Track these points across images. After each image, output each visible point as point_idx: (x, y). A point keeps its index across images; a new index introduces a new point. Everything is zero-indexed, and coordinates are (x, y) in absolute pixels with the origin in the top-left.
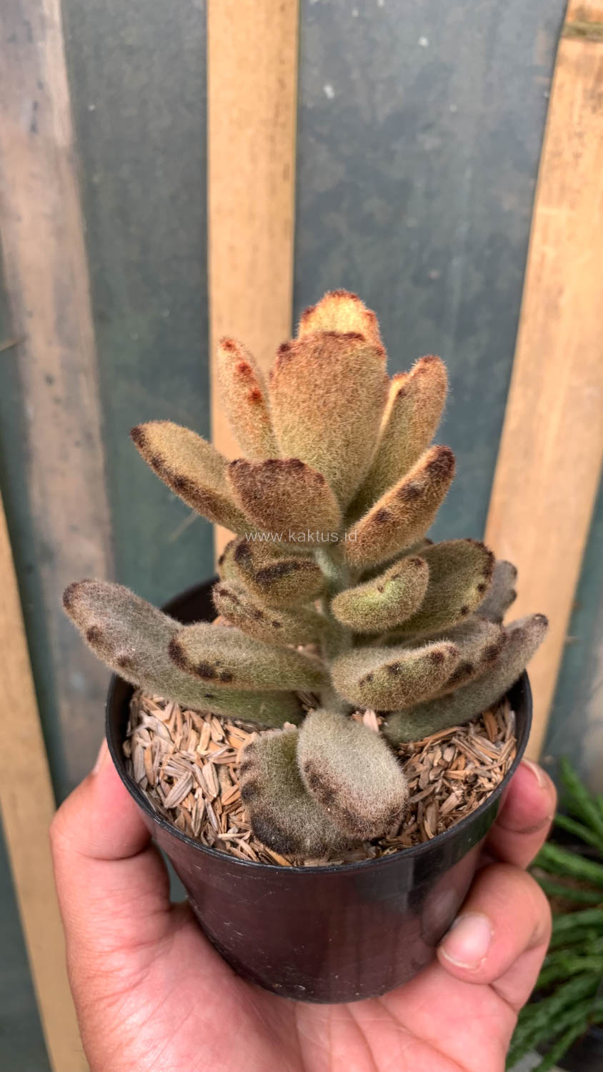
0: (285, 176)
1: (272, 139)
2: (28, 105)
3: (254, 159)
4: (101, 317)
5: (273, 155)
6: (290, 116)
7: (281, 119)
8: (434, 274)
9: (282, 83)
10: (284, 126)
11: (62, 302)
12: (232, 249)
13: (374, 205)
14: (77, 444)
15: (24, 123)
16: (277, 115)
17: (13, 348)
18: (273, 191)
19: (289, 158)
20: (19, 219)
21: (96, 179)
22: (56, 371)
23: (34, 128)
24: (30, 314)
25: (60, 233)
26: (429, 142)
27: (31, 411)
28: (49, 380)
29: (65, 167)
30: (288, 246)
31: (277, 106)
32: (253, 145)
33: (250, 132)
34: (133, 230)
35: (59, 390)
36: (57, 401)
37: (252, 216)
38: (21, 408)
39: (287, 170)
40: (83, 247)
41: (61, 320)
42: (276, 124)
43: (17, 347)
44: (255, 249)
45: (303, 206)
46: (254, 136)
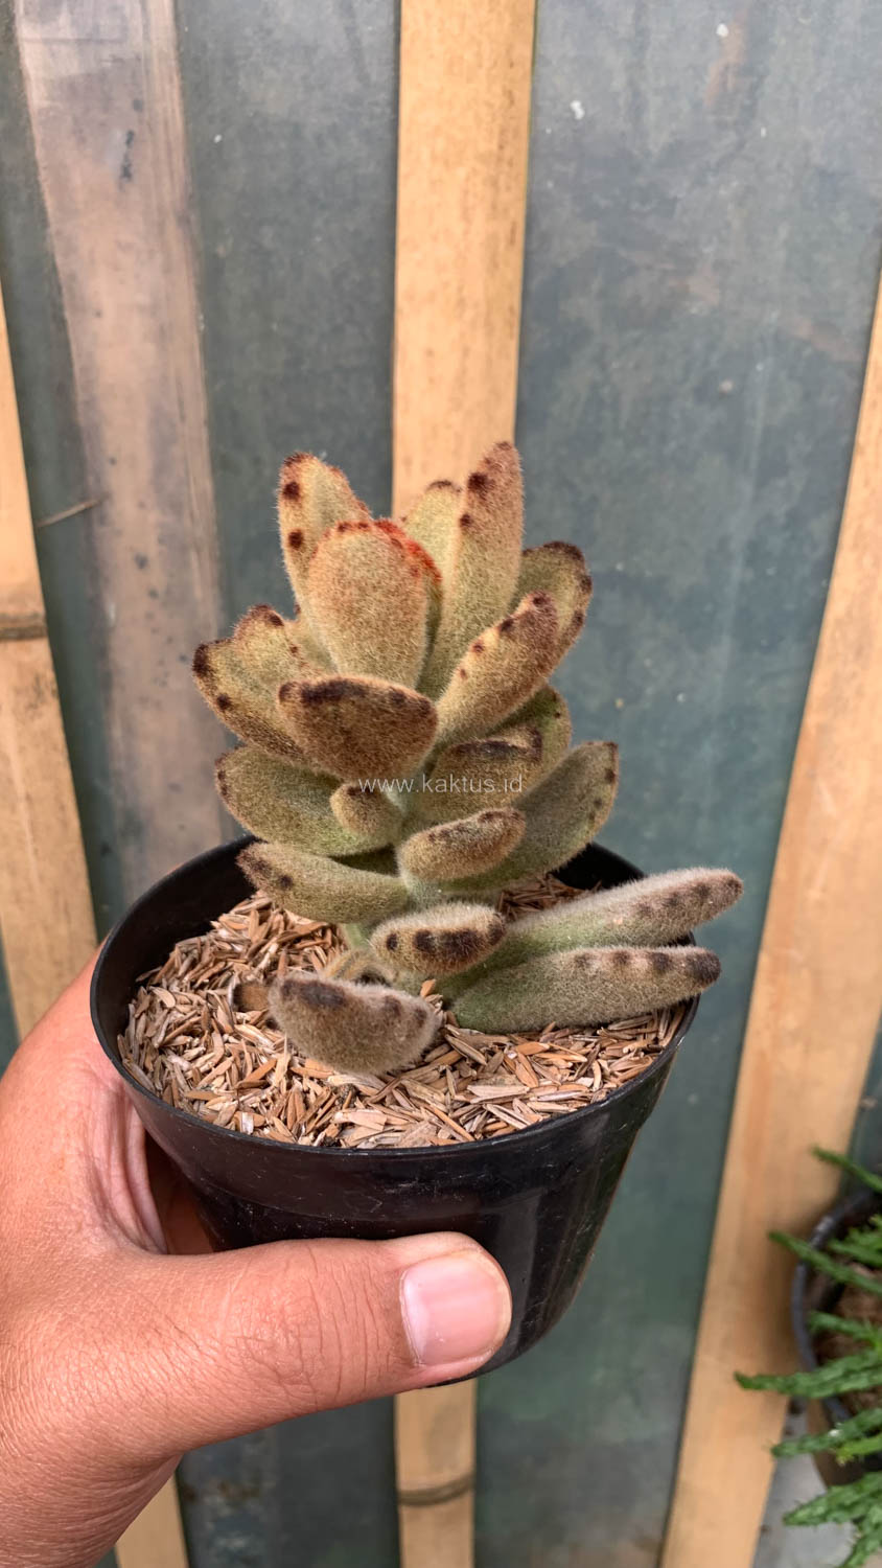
0: (512, 242)
1: (494, 183)
2: (119, 136)
3: (466, 216)
4: (223, 465)
5: (495, 210)
6: (519, 149)
7: (508, 152)
9: (509, 95)
10: (510, 164)
11: (163, 441)
13: (641, 284)
14: (183, 659)
15: (112, 164)
16: (501, 147)
17: (86, 512)
18: (493, 265)
19: (518, 213)
20: (99, 314)
22: (152, 550)
23: (126, 173)
24: (114, 462)
25: (162, 335)
27: (112, 611)
28: (142, 563)
29: (173, 230)
31: (503, 132)
32: (466, 192)
33: (461, 173)
34: (275, 327)
35: (157, 577)
36: (153, 594)
37: (461, 303)
38: (96, 605)
39: (513, 231)
40: (197, 355)
41: (161, 469)
42: (500, 160)
43: (93, 513)
44: (466, 352)
45: (534, 285)
46: (467, 179)
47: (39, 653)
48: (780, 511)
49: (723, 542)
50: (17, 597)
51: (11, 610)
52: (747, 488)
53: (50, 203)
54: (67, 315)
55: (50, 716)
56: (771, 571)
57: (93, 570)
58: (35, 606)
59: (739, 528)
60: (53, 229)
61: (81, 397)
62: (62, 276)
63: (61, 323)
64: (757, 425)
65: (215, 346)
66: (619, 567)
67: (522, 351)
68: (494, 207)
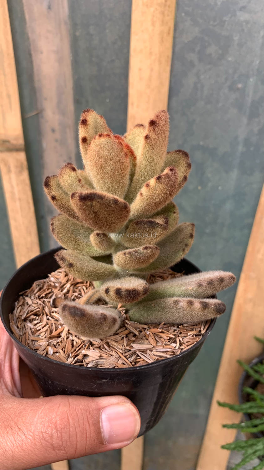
0: (169, 34)
1: (163, 13)
3: (153, 24)
4: (77, 102)
5: (163, 23)
6: (172, 2)
7: (168, 3)
8: (240, 86)
10: (169, 7)
11: (60, 94)
12: (140, 69)
13: (212, 50)
14: (65, 161)
15: (45, 5)
17: (37, 114)
18: (162, 41)
19: (171, 24)
20: (42, 53)
21: (78, 34)
22: (57, 127)
23: (49, 8)
24: (46, 99)
25: (60, 60)
26: (243, 16)
27: (44, 145)
28: (53, 131)
29: (63, 27)
30: (168, 69)
32: (153, 16)
33: (152, 9)
34: (94, 59)
35: (57, 135)
36: (56, 141)
37: (151, 53)
38: (40, 143)
39: (169, 30)
40: (70, 67)
41: (59, 102)
42: (165, 5)
43: (39, 114)
44: (152, 70)
45: (177, 49)
46: (154, 12)
47: (22, 156)
48: (256, 129)
49: (236, 137)
50: (16, 139)
51: (14, 142)
52: (245, 120)
53: (27, 17)
54: (32, 52)
55: (25, 175)
56: (252, 149)
57: (39, 132)
58: (21, 142)
59: (242, 134)
60: (28, 25)
61: (36, 79)
62: (31, 40)
63: (30, 55)
64: (249, 100)
65: (76, 64)
66: (201, 143)
67: (172, 71)
68: (163, 21)
